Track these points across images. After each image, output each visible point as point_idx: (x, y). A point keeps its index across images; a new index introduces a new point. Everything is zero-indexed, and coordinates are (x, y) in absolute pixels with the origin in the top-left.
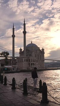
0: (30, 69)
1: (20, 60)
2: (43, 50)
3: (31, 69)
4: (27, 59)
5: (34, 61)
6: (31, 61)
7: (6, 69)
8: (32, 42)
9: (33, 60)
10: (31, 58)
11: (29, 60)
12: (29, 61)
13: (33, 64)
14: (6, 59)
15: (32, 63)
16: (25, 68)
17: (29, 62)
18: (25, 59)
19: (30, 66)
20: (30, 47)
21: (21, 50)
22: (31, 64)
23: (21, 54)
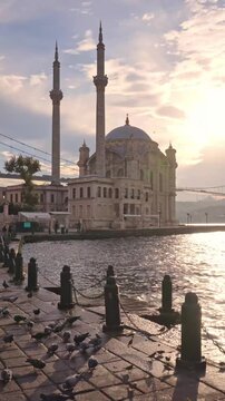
0: (119, 226)
1: (81, 189)
2: (171, 151)
3: (123, 228)
4: (108, 187)
5: (136, 195)
6: (122, 194)
7: (27, 225)
8: (127, 122)
9: (130, 192)
10: (122, 184)
11: (117, 190)
12: (117, 197)
13: (133, 206)
14: (28, 185)
15: (126, 205)
16: (100, 224)
17: (117, 201)
18: (103, 186)
19: (118, 215)
20: (120, 141)
21: (84, 149)
22: (122, 207)
23: (85, 165)
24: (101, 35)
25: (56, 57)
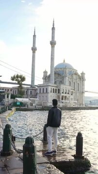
1: (43, 89)
2: (83, 74)
3: (61, 106)
5: (67, 92)
6: (61, 92)
9: (65, 90)
10: (62, 87)
14: (21, 87)
15: (63, 96)
19: (59, 101)
21: (45, 72)
22: (61, 97)
23: (45, 79)
24: (54, 24)
25: (35, 33)
